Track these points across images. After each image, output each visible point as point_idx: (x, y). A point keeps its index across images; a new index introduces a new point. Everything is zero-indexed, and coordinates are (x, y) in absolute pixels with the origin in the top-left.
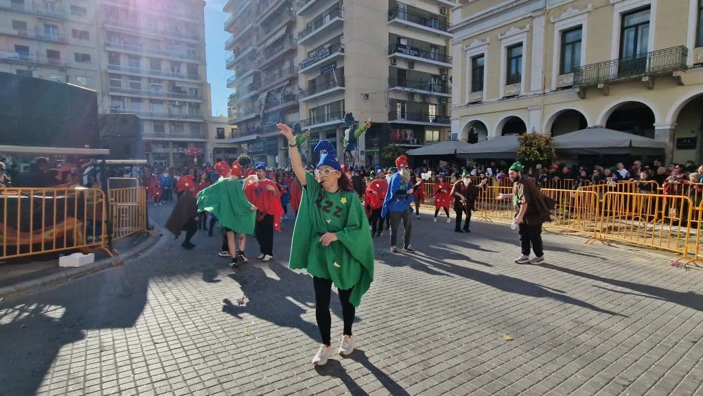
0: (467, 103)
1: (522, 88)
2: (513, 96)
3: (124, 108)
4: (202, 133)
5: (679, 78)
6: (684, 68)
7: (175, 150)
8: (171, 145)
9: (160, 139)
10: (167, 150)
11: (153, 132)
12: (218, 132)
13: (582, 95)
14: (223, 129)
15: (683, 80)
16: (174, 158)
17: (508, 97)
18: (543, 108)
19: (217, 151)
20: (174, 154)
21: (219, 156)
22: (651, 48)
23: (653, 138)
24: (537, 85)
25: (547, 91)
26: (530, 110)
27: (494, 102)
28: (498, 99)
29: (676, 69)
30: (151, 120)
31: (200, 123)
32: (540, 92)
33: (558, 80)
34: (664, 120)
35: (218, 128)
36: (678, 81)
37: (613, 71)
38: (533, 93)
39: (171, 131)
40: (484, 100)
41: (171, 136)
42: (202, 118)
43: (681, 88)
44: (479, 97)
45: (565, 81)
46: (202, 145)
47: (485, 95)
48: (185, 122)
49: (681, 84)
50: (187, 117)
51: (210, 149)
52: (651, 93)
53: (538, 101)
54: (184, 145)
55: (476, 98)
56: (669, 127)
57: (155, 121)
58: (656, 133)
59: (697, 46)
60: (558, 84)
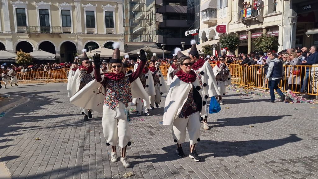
5: (60, 36)
13: (30, 37)
15: (61, 37)
18: (12, 39)
22: (51, 25)
23: (55, 54)
25: (13, 32)
29: (60, 34)
32: (10, 32)
33: (18, 29)
34: (58, 49)
36: (60, 37)
37: (39, 30)
43: (60, 39)
45: (21, 29)
49: (61, 38)
52: (52, 39)
56: (59, 51)
58: (56, 52)
59: (63, 27)
60: (18, 30)
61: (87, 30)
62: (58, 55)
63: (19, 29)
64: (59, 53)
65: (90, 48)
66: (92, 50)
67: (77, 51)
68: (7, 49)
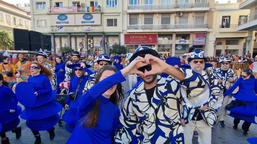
3: (139, 4)
4: (205, 22)
7: (177, 42)
8: (174, 36)
9: (165, 30)
10: (170, 42)
11: (160, 24)
12: (223, 20)
14: (230, 17)
16: (176, 49)
19: (219, 41)
20: (177, 45)
21: (220, 47)
30: (159, 13)
31: (204, 12)
35: (223, 17)
39: (175, 23)
41: (176, 27)
42: (208, 5)
46: (204, 34)
48: (191, 12)
50: (192, 7)
51: (212, 39)
54: (185, 36)
57: (162, 13)
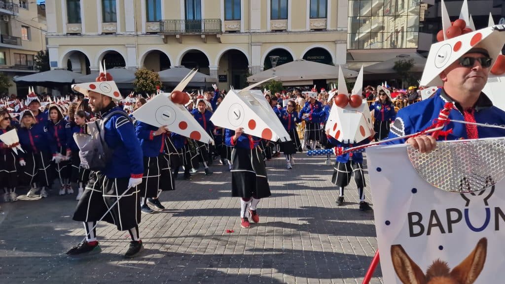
0: (65, 33)
1: (118, 27)
2: (111, 33)
5: (220, 38)
6: (221, 33)
13: (165, 41)
15: (222, 40)
17: (107, 34)
18: (137, 46)
22: (203, 17)
24: (130, 28)
25: (139, 33)
26: (127, 47)
27: (93, 36)
28: (97, 33)
29: (218, 33)
32: (134, 33)
33: (147, 26)
36: (219, 41)
37: (182, 27)
38: (128, 33)
40: (83, 32)
44: (77, 29)
45: (151, 28)
47: (83, 27)
49: (221, 43)
52: (205, 45)
53: (132, 40)
55: (75, 30)
56: (216, 69)
58: (211, 72)
59: (225, 20)
60: (146, 29)
61: (272, 24)
62: (214, 76)
63: (149, 28)
64: (217, 72)
65: (274, 60)
66: (278, 64)
67: (250, 69)
68: (128, 65)
